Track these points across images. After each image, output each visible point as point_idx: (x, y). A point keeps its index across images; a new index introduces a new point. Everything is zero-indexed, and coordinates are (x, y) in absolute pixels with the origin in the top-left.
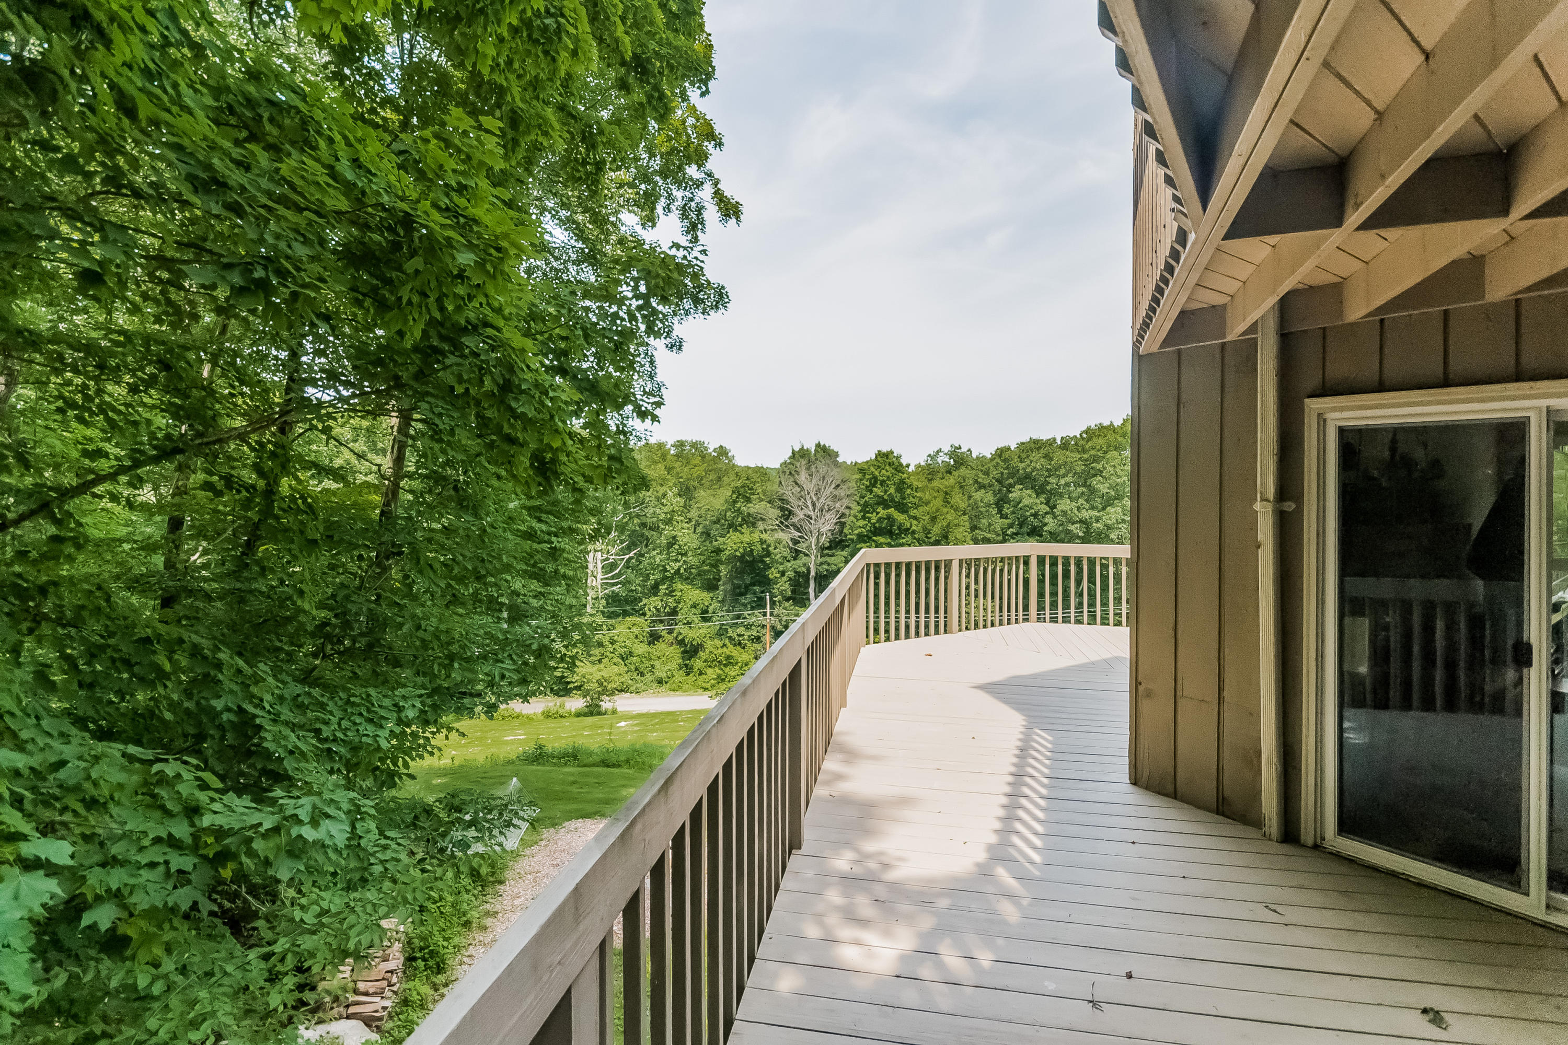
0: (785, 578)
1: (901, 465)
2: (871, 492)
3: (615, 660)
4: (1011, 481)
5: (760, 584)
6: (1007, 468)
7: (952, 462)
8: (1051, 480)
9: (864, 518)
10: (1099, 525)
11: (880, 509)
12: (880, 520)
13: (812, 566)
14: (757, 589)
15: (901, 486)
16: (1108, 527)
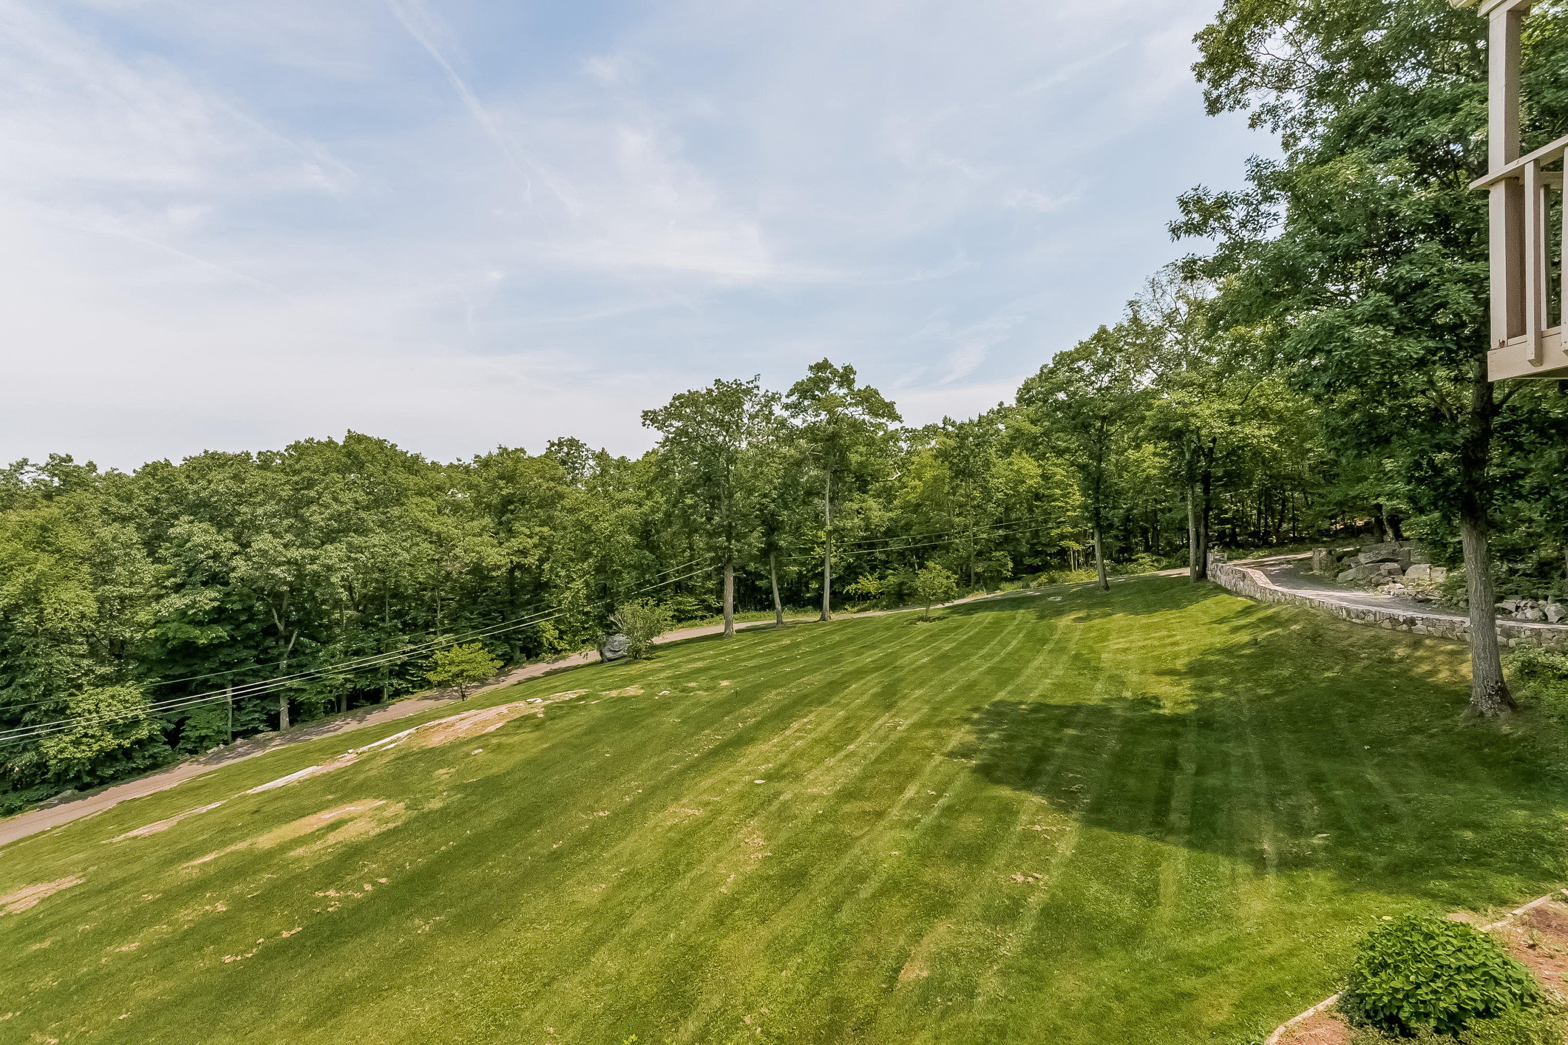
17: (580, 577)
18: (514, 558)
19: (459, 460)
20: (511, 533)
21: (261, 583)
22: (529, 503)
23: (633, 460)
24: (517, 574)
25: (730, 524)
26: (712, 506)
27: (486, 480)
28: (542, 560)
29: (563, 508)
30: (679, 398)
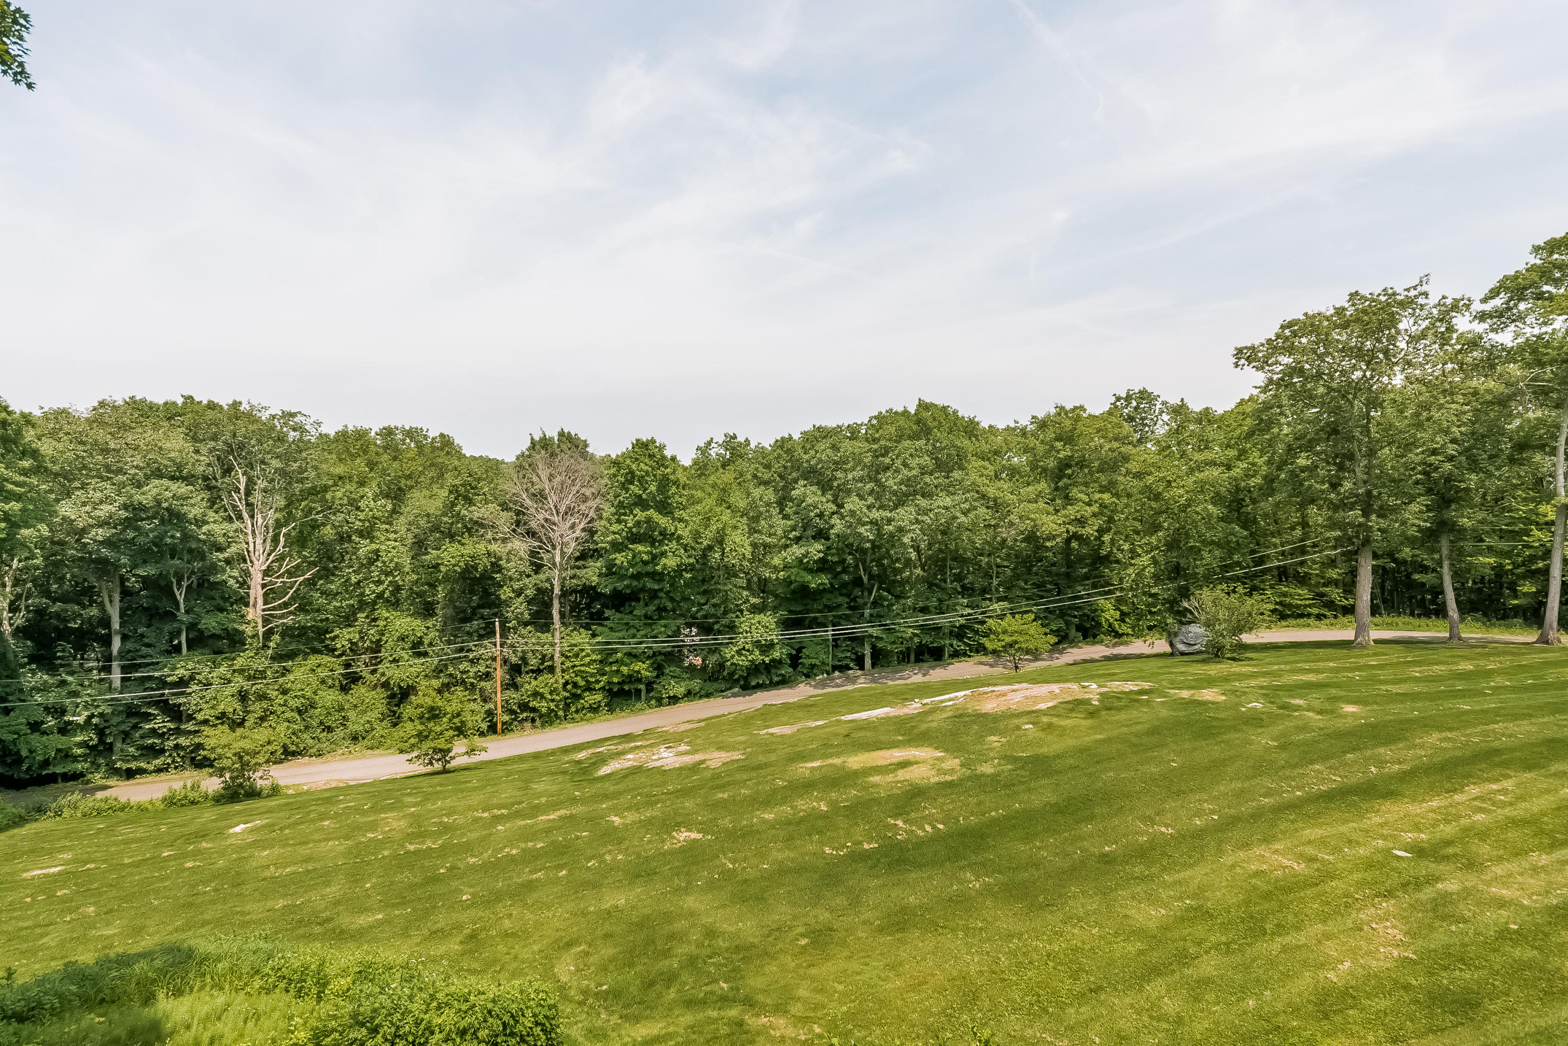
0: (521, 599)
1: (664, 457)
2: (627, 490)
3: (288, 715)
4: (794, 475)
5: (489, 606)
6: (790, 460)
7: (728, 455)
8: (839, 474)
9: (619, 521)
10: (891, 528)
11: (637, 511)
12: (638, 524)
13: (555, 582)
14: (486, 612)
15: (664, 483)
16: (901, 530)
17: (1147, 552)
18: (1070, 527)
19: (1016, 422)
20: (1068, 500)
22: (1087, 466)
23: (1220, 411)
24: (1074, 544)
25: (1369, 493)
26: (1341, 467)
27: (1042, 442)
28: (1101, 531)
29: (1128, 472)
30: (1290, 325)
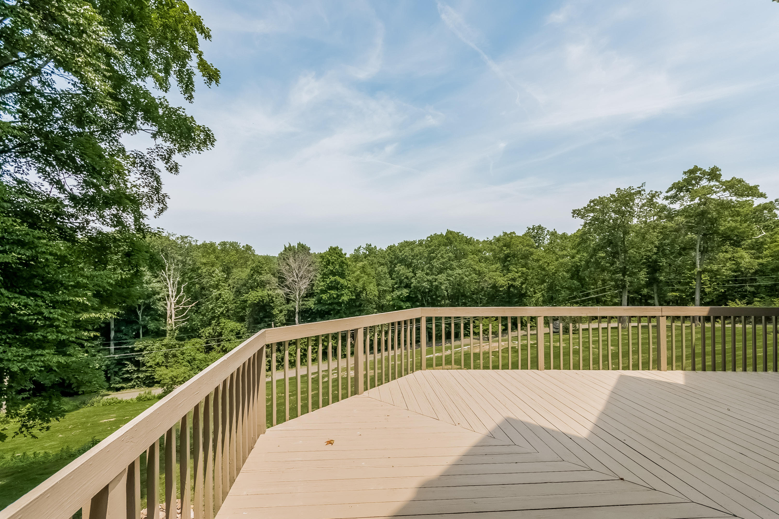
0: (282, 314)
1: (342, 254)
2: (327, 268)
4: (396, 261)
5: (268, 317)
6: (394, 255)
7: (368, 253)
8: (414, 261)
9: (323, 281)
10: (436, 283)
11: (331, 277)
12: (331, 282)
13: (297, 307)
14: (267, 320)
15: (342, 264)
16: (441, 283)
17: (540, 292)
18: (509, 282)
19: (488, 238)
20: (509, 271)
21: (420, 288)
22: (516, 257)
23: (569, 235)
24: (512, 289)
25: (625, 267)
26: (614, 257)
27: (498, 247)
28: (522, 283)
29: (533, 259)
30: (593, 201)
